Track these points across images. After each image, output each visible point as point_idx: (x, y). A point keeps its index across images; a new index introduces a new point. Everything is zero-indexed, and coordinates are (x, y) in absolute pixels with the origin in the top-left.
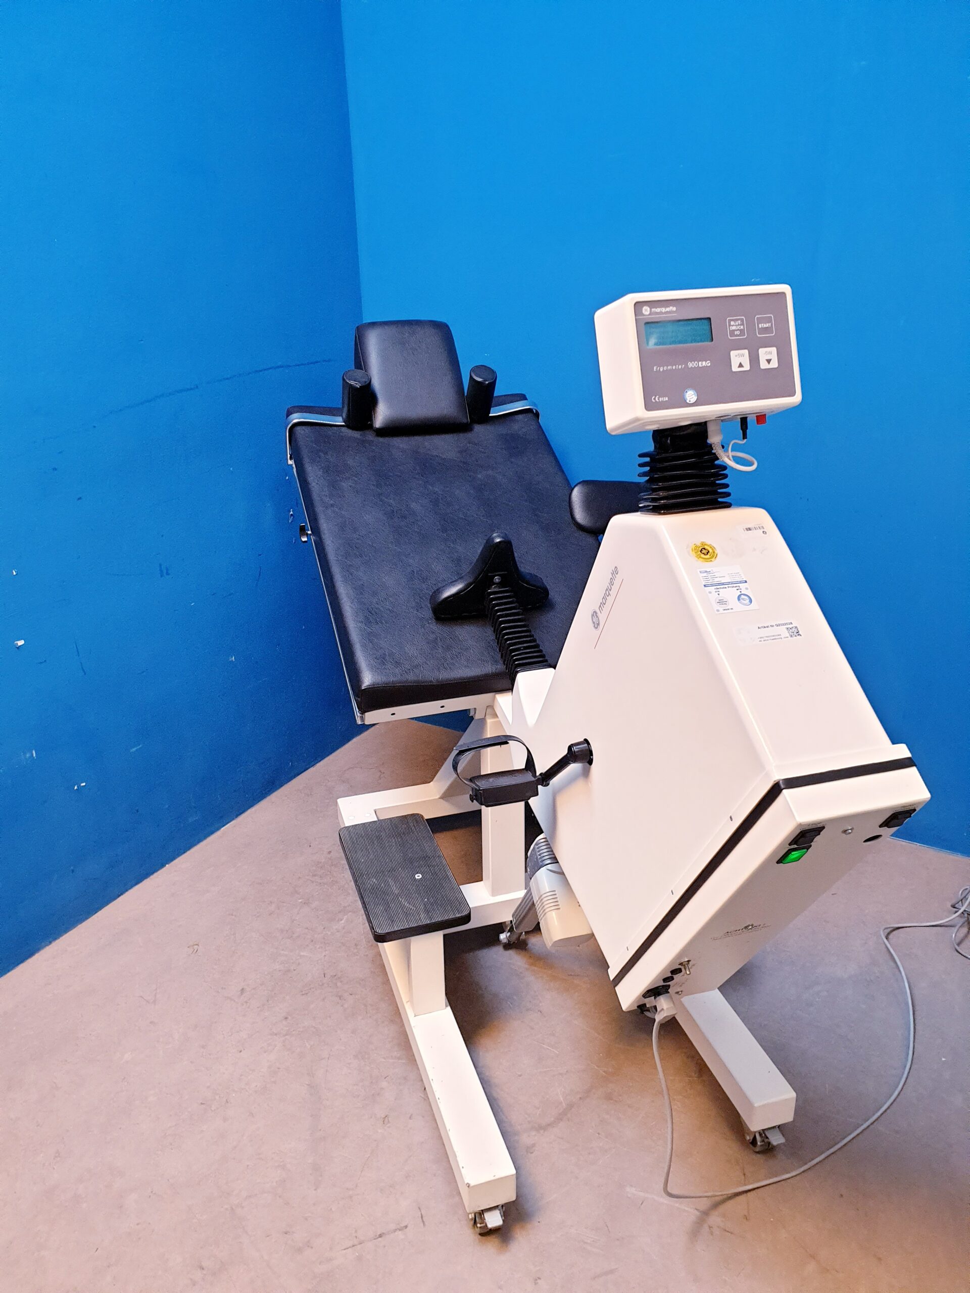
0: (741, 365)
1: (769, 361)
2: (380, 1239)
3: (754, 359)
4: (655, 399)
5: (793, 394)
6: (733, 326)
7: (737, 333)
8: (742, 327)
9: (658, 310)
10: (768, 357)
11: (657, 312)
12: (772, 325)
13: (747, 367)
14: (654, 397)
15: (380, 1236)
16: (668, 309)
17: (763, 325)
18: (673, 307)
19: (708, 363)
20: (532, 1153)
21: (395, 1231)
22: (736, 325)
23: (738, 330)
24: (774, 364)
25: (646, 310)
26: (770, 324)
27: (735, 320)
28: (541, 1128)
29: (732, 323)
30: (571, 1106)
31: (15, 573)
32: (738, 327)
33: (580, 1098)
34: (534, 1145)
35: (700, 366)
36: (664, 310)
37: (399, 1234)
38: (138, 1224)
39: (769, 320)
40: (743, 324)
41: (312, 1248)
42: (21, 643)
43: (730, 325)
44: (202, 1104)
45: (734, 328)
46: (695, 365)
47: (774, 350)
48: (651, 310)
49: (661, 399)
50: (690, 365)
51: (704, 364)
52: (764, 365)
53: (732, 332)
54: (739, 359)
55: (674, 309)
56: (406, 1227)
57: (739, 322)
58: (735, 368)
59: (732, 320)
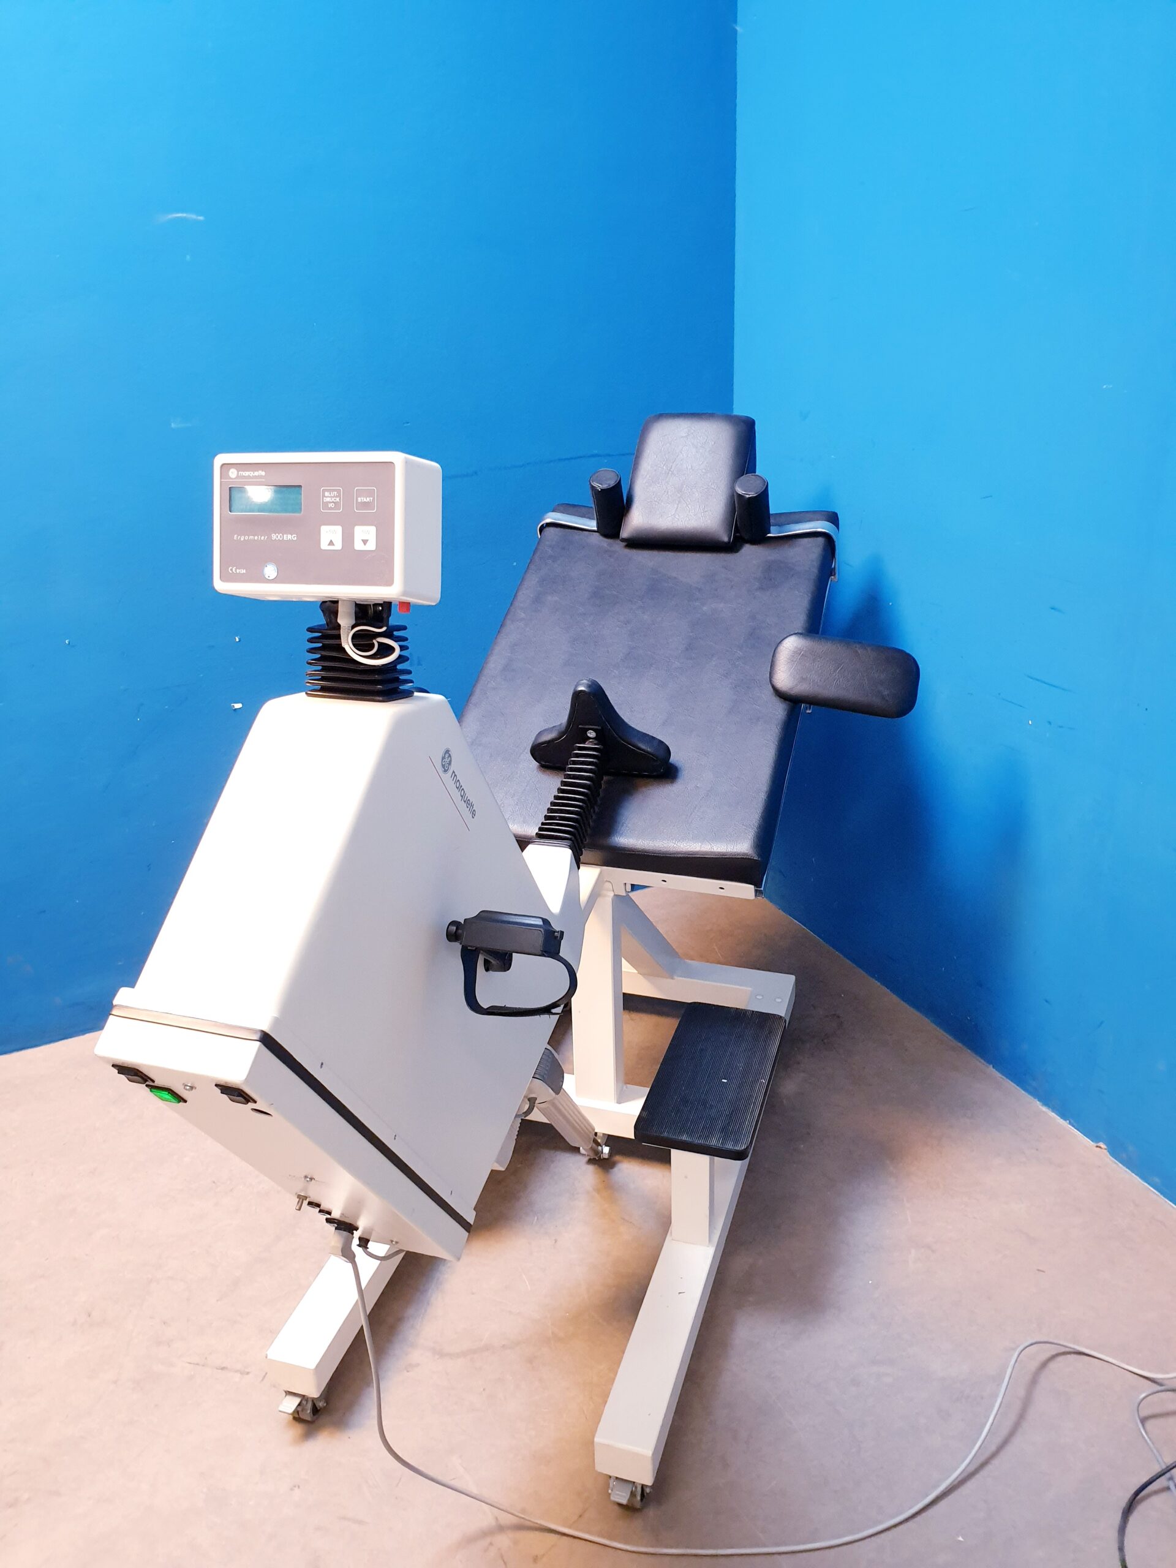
0: (331, 543)
1: (365, 542)
2: (220, 1371)
3: (348, 538)
4: (231, 570)
5: (389, 582)
6: (326, 497)
7: (330, 505)
8: (338, 499)
9: (247, 474)
10: (365, 537)
11: (244, 476)
12: (374, 499)
13: (338, 546)
14: (231, 568)
15: (223, 1369)
16: (256, 473)
17: (362, 498)
18: (262, 471)
19: (294, 537)
20: (408, 1372)
21: (237, 1371)
22: (331, 497)
23: (333, 502)
24: (371, 546)
25: (233, 473)
26: (371, 498)
27: (330, 491)
28: (440, 1353)
29: (327, 494)
30: (487, 1348)
31: (237, 640)
32: (333, 500)
33: (503, 1346)
34: (418, 1365)
35: (285, 539)
36: (251, 474)
37: (238, 1375)
38: (87, 1255)
39: (370, 493)
40: (339, 496)
41: (169, 1346)
42: (238, 706)
43: (324, 496)
44: (214, 1182)
45: (328, 499)
46: (279, 537)
47: (372, 530)
48: (238, 473)
49: (238, 571)
50: (274, 537)
51: (289, 537)
52: (358, 546)
53: (326, 504)
54: (330, 536)
55: (263, 473)
56: (248, 1373)
57: (336, 493)
58: (324, 545)
59: (328, 490)
